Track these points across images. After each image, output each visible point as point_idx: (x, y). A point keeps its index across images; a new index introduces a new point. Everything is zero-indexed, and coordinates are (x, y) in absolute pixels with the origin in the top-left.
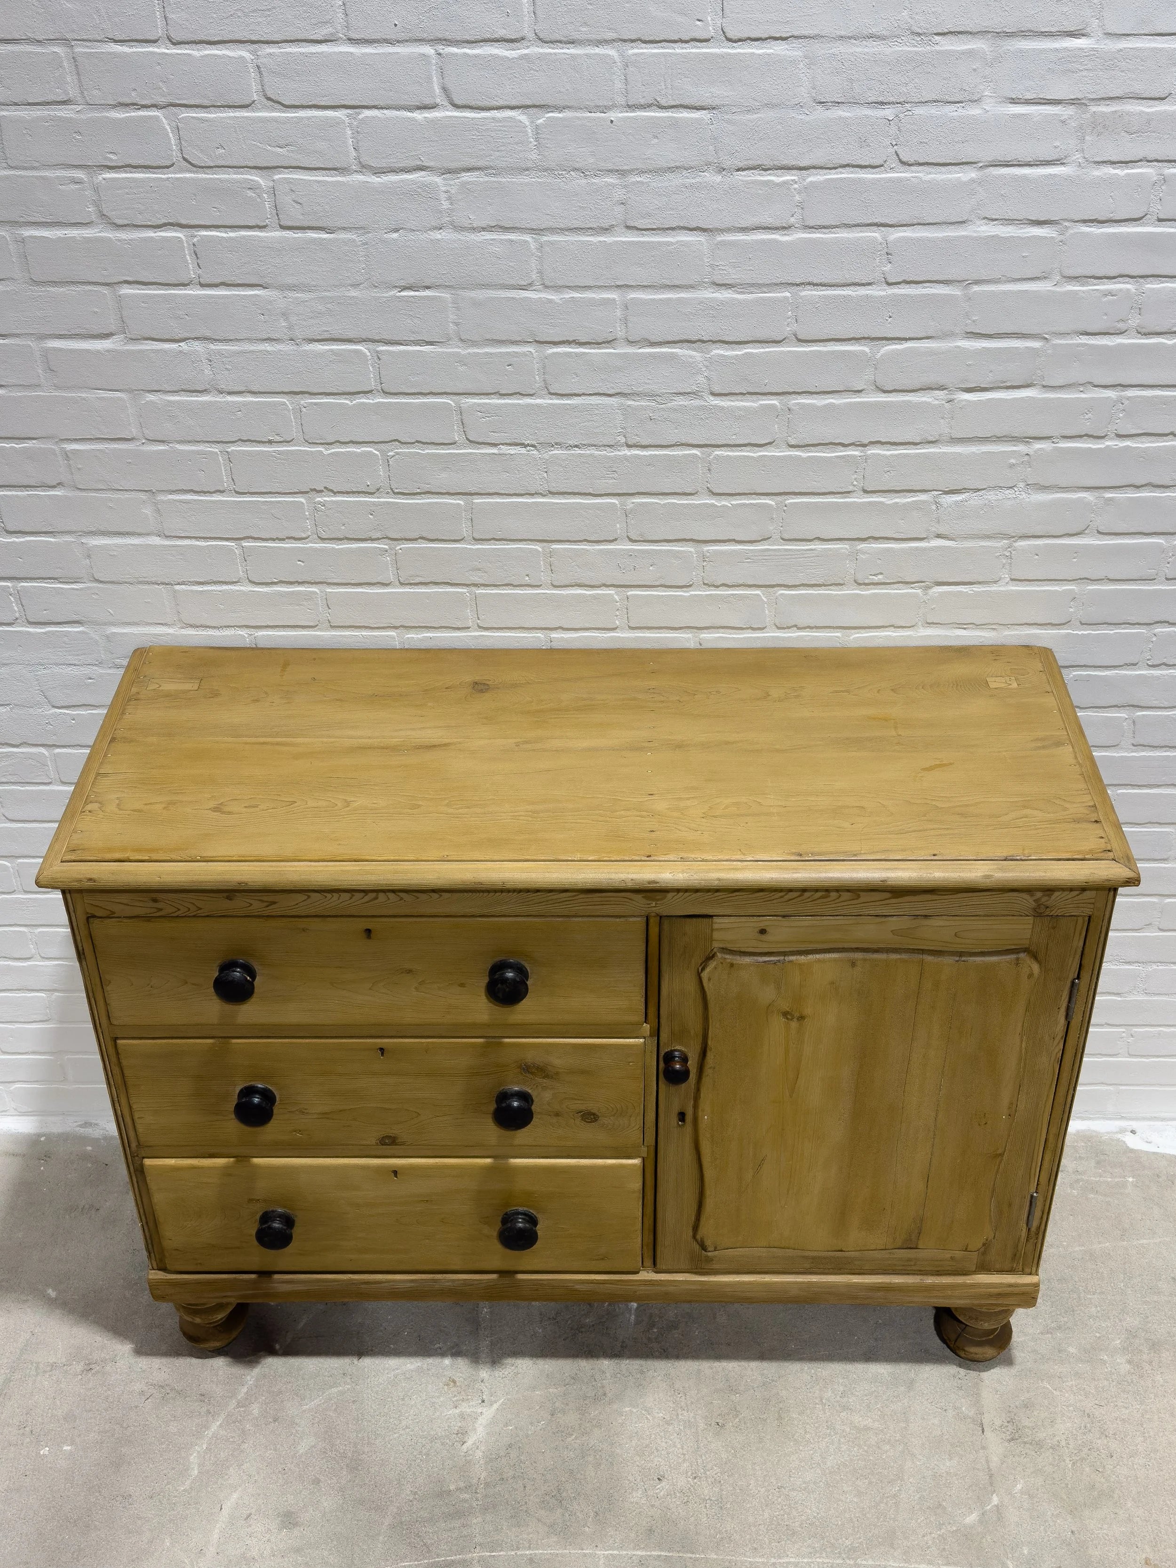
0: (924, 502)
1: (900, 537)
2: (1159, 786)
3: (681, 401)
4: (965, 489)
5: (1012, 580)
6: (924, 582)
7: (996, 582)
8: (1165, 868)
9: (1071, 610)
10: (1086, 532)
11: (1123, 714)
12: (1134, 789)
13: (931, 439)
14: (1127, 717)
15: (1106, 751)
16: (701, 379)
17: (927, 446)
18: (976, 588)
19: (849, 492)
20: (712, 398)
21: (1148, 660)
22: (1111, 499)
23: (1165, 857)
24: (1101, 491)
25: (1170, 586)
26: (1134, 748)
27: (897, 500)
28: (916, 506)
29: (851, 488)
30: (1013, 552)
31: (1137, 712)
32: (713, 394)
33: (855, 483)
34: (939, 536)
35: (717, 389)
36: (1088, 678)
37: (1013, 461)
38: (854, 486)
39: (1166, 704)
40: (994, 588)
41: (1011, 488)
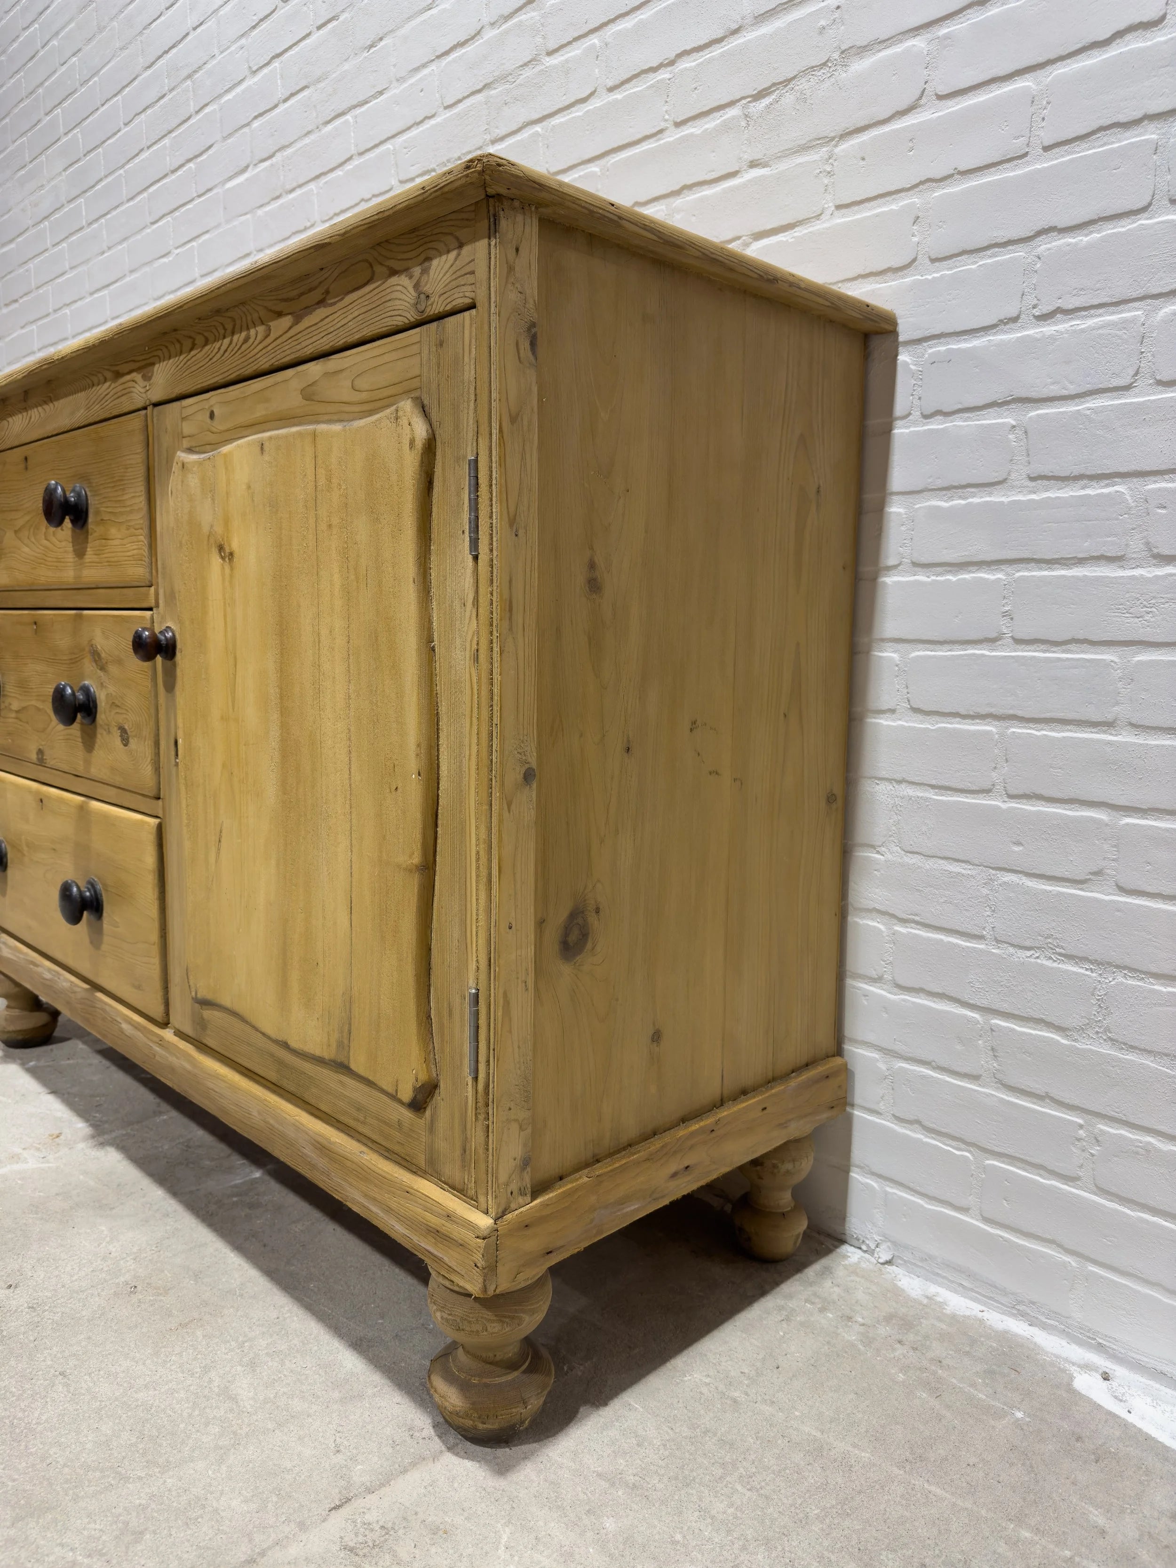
0: (733, 118)
1: (712, 177)
2: (1080, 561)
3: (528, 72)
4: (774, 84)
5: (839, 207)
6: (739, 238)
7: (818, 217)
8: (1109, 743)
9: (915, 239)
10: (922, 102)
11: (1006, 418)
12: (1041, 569)
13: (734, 26)
14: (1014, 423)
15: (990, 494)
16: (539, 40)
17: (732, 38)
18: (798, 232)
19: (661, 131)
20: (547, 59)
21: (1034, 307)
22: (947, 37)
23: (1110, 717)
24: (934, 29)
25: (1052, 160)
26: (1033, 484)
27: (707, 126)
28: (726, 127)
29: (663, 125)
30: (835, 164)
31: (1028, 412)
32: (550, 53)
33: (667, 117)
34: (753, 164)
35: (552, 45)
36: (948, 359)
37: (823, 23)
38: (666, 120)
39: (1072, 389)
40: (817, 226)
41: (825, 64)
